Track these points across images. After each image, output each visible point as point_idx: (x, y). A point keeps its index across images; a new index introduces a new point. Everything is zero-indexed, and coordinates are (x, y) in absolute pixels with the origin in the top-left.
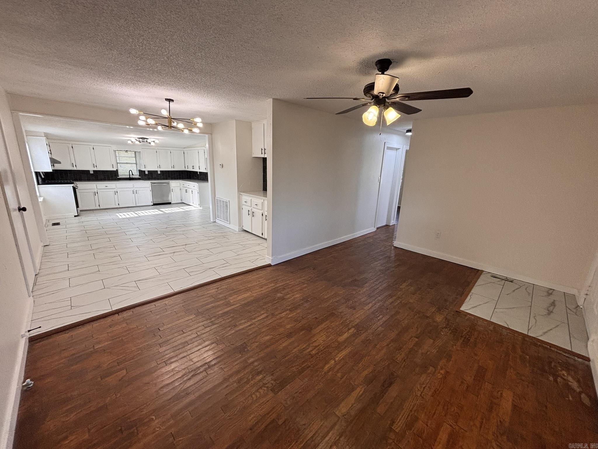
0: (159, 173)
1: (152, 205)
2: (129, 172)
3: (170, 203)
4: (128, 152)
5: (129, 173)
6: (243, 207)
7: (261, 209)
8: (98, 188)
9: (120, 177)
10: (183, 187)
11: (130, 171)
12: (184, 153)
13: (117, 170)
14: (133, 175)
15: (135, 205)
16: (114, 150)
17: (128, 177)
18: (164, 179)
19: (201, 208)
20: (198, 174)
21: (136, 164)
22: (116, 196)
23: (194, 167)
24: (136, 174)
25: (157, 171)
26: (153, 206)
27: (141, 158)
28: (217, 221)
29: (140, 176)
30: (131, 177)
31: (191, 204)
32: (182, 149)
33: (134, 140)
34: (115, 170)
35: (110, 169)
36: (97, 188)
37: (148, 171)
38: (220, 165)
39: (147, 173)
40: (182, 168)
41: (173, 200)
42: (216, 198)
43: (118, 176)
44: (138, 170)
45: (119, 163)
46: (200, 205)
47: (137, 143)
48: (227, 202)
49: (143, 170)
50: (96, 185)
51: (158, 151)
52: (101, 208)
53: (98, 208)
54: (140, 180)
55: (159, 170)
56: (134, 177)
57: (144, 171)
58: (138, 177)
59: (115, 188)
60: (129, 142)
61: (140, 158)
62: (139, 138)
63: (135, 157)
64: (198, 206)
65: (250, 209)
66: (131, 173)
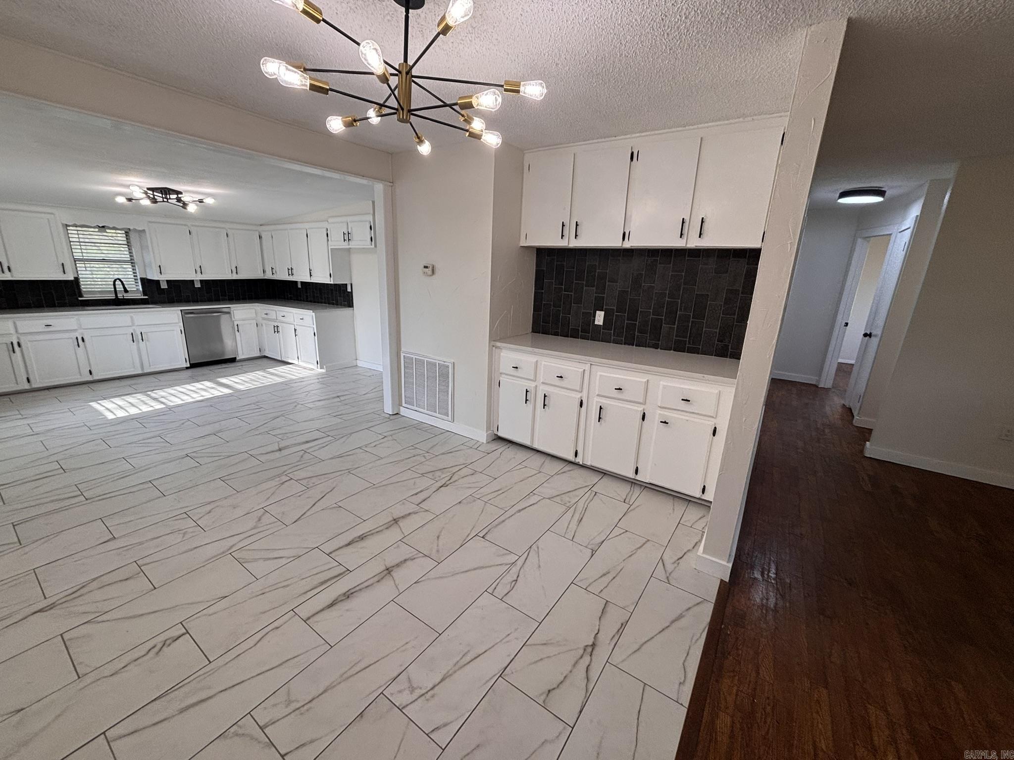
0: (198, 285)
1: (187, 368)
2: (114, 285)
3: (233, 360)
4: (108, 231)
5: (115, 288)
6: (503, 379)
7: (578, 389)
8: (20, 331)
9: (86, 297)
10: (264, 319)
11: (118, 282)
12: (260, 237)
13: (77, 280)
14: (126, 291)
15: (140, 372)
16: (63, 225)
17: (112, 296)
18: (210, 300)
19: (323, 371)
20: (299, 286)
21: (132, 262)
22: (81, 351)
23: (294, 272)
24: (135, 289)
25: (193, 281)
26: (190, 372)
27: (147, 247)
28: (403, 411)
29: (145, 293)
30: (120, 296)
31: (290, 361)
32: (254, 228)
33: (138, 193)
34: (72, 278)
35: (56, 275)
36: (17, 331)
37: (168, 281)
38: (426, 267)
39: (164, 286)
40: (257, 274)
41: (240, 352)
42: (402, 355)
43: (82, 296)
44: (139, 278)
45: (80, 260)
46: (321, 363)
47: (146, 202)
48: (448, 367)
49: (156, 278)
50: (15, 323)
51: (193, 230)
52: (35, 385)
53: (27, 386)
54: (148, 303)
55: (197, 277)
56: (128, 296)
57: (158, 282)
58: (140, 296)
59: (76, 328)
60: (121, 200)
61: (143, 247)
62: (153, 190)
63: (129, 244)
64: (314, 366)
65: (531, 385)
66: (119, 287)
